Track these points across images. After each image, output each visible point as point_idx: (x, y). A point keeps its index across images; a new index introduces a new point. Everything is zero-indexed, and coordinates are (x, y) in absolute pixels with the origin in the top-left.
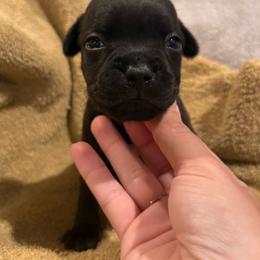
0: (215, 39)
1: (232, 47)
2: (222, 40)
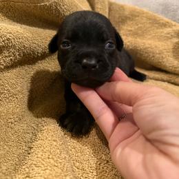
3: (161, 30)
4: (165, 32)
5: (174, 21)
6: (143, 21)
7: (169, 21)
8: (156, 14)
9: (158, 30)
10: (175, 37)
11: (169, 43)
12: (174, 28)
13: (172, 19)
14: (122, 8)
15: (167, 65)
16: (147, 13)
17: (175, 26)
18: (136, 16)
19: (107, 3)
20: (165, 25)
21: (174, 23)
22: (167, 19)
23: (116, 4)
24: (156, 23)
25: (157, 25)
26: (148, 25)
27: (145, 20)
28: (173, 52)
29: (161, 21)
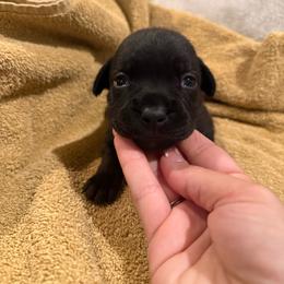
0: (241, 19)
1: (253, 26)
2: (247, 20)
3: (221, 46)
5: (241, 33)
6: (196, 33)
8: (215, 24)
11: (231, 64)
12: (240, 43)
13: (237, 30)
14: (168, 15)
15: (228, 94)
16: (202, 22)
18: (186, 26)
19: (146, 8)
20: (226, 39)
21: (239, 36)
22: (230, 31)
23: (160, 9)
24: (215, 37)
25: (215, 39)
26: (203, 39)
27: (199, 31)
28: (237, 77)
29: (222, 34)
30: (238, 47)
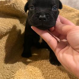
3: (69, 14)
4: (71, 14)
5: (75, 8)
7: (73, 8)
9: (67, 14)
10: (77, 17)
12: (76, 12)
13: (74, 7)
17: (76, 11)
20: (70, 11)
21: (75, 10)
22: (71, 8)
24: (66, 10)
25: (66, 11)
29: (69, 9)
30: (76, 14)
